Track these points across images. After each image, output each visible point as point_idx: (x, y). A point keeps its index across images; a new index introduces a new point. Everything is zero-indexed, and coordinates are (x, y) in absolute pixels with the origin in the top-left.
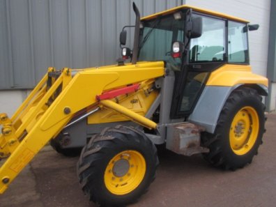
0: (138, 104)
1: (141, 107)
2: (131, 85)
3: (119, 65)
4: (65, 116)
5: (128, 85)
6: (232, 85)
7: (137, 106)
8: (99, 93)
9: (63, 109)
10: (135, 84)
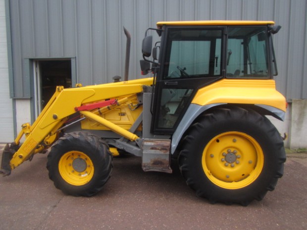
0: (126, 117)
1: (129, 120)
2: (109, 99)
3: (115, 82)
4: (54, 120)
5: (106, 100)
6: (204, 104)
7: (125, 120)
8: (79, 105)
9: (52, 116)
10: (112, 98)
